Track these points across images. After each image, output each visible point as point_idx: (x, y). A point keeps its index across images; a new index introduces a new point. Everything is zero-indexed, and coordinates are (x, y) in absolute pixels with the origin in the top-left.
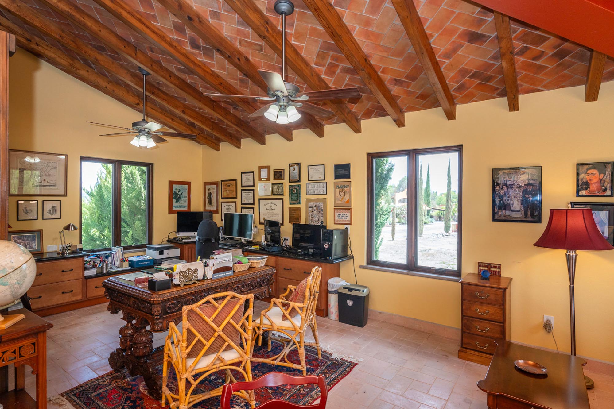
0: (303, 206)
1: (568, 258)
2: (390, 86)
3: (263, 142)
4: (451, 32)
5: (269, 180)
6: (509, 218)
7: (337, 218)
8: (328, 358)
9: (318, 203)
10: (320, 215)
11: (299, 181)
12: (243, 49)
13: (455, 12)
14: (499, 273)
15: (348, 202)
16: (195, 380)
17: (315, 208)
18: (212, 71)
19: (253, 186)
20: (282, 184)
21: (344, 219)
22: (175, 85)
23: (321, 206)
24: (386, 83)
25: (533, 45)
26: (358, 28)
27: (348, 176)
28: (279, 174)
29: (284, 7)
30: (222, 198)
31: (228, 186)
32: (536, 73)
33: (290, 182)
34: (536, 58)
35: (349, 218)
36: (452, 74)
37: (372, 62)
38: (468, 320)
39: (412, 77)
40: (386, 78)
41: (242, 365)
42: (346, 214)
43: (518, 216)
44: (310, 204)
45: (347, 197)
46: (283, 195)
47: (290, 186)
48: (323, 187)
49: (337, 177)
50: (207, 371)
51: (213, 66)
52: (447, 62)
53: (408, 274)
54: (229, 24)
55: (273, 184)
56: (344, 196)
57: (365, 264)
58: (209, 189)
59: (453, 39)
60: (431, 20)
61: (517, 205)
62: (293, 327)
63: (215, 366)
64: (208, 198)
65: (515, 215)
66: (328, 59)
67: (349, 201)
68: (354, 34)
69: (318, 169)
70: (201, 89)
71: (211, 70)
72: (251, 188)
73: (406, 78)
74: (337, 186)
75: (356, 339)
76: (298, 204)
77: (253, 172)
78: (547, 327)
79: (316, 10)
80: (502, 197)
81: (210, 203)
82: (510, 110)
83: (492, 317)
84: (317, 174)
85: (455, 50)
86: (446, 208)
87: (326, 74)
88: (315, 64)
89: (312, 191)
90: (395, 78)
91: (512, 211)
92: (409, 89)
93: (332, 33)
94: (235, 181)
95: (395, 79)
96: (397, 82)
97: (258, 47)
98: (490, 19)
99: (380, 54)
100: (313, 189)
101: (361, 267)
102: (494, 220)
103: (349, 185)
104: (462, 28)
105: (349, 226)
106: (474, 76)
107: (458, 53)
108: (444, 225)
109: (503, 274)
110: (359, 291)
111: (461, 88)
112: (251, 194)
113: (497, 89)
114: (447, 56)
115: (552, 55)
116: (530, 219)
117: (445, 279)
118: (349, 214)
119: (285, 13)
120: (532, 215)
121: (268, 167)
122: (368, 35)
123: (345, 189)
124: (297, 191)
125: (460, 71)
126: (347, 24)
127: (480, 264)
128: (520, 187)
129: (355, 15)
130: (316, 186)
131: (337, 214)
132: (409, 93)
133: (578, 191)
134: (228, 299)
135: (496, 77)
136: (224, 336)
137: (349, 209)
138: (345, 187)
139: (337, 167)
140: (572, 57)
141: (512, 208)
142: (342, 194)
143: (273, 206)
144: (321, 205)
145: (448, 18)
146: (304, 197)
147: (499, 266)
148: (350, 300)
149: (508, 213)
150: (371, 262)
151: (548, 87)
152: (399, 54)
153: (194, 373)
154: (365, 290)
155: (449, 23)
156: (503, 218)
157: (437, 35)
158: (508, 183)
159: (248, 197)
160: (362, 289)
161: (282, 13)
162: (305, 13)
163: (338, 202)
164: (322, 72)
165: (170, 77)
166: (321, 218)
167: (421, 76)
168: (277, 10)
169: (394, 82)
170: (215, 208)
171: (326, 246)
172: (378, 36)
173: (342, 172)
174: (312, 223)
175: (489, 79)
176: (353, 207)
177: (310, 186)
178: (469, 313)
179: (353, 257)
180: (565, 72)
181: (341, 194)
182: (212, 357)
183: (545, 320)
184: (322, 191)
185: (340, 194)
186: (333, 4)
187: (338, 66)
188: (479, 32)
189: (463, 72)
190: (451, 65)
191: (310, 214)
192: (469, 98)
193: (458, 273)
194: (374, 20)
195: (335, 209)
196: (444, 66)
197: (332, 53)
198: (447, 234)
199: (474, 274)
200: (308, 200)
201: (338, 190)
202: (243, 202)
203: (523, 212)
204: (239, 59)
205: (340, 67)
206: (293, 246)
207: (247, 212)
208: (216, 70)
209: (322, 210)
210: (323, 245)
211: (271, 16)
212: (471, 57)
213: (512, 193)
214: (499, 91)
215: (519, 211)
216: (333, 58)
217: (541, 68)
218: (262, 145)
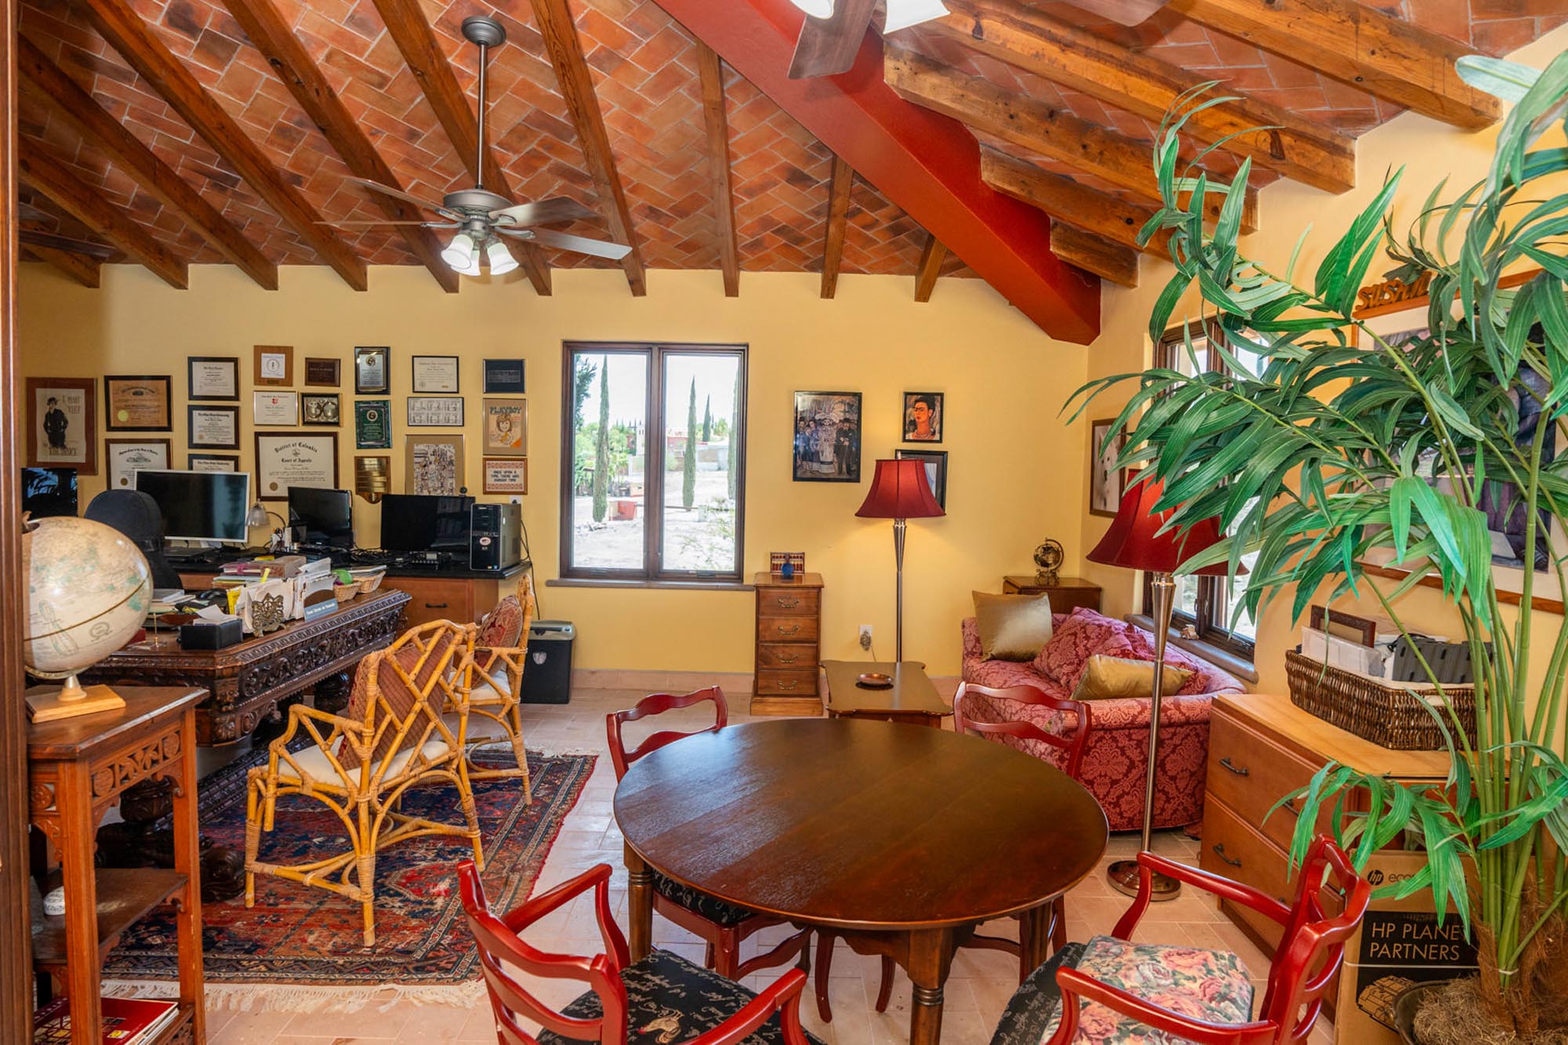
0: (397, 455)
1: (896, 530)
2: (636, 218)
3: (270, 282)
4: (764, 160)
5: (291, 385)
6: (818, 476)
7: (490, 480)
8: (539, 760)
9: (441, 446)
10: (444, 473)
11: (386, 392)
12: (328, 71)
13: (780, 135)
14: (801, 567)
15: (518, 443)
16: (382, 804)
17: (432, 458)
18: (203, 91)
19: (236, 398)
20: (336, 396)
21: (508, 482)
22: (52, 94)
23: (449, 454)
24: (630, 210)
25: (868, 209)
26: (616, 108)
27: (519, 387)
28: (322, 371)
29: (484, 30)
30: (110, 429)
31: (135, 394)
32: (863, 247)
33: (358, 392)
34: (867, 227)
35: (520, 481)
36: (749, 222)
37: (619, 170)
38: (766, 648)
39: (682, 211)
40: (635, 201)
41: (454, 766)
42: (513, 470)
43: (830, 471)
44: (419, 448)
45: (516, 433)
46: (337, 424)
47: (357, 403)
48: (455, 409)
49: (491, 387)
50: (400, 784)
51: (212, 78)
52: (748, 201)
53: (649, 588)
54: (322, 13)
55: (304, 395)
56: (510, 430)
57: (555, 576)
58: (52, 400)
59: (767, 170)
60: (742, 134)
61: (828, 454)
62: (499, 697)
63: (413, 773)
64: (46, 427)
65: (826, 470)
66: (532, 142)
67: (521, 443)
68: (606, 117)
69: (443, 367)
70: (126, 118)
71: (200, 87)
72: (228, 404)
73: (671, 209)
74: (492, 409)
75: (569, 724)
76: (382, 447)
77: (235, 360)
78: (866, 642)
79: (562, 65)
80: (809, 440)
81: (57, 438)
82: (822, 297)
83: (803, 636)
84: (438, 377)
85: (763, 187)
86: (598, 463)
87: (515, 167)
88: (498, 144)
89: (424, 417)
90: (649, 204)
91: (822, 463)
92: (670, 230)
93: (577, 110)
94: (164, 382)
95: (650, 208)
96: (652, 213)
97: (376, 79)
98: (824, 159)
99: (640, 159)
100: (426, 411)
101: (550, 584)
102: (796, 478)
103: (520, 406)
104: (785, 160)
105: (520, 499)
106: (780, 231)
107: (768, 192)
108: (592, 504)
109: (807, 569)
110: (559, 630)
111: (755, 246)
112: (228, 419)
113: (807, 258)
114: (750, 192)
115: (887, 228)
116: (845, 476)
117: (717, 589)
118: (520, 471)
119: (486, 44)
120: (849, 471)
121: (288, 351)
122: (630, 125)
123: (512, 415)
124: (380, 415)
125: (762, 219)
126: (599, 96)
127: (773, 557)
128: (834, 424)
129: (621, 87)
130: (435, 405)
131: (490, 472)
132: (666, 237)
133: (905, 432)
134: (440, 632)
135: (809, 240)
136: (429, 711)
137: (523, 460)
138: (512, 411)
139: (492, 366)
140: (908, 236)
141: (822, 459)
142: (505, 426)
143: (305, 453)
144: (450, 451)
145: (769, 139)
146: (399, 430)
147: (802, 556)
148: (540, 651)
149: (815, 466)
150: (568, 572)
151: (873, 270)
152: (674, 169)
153: (381, 790)
154: (569, 627)
155: (767, 147)
156: (809, 475)
157: (744, 158)
158: (817, 417)
159: (213, 427)
160: (564, 628)
161: (479, 43)
162: (522, 54)
163: (492, 444)
164: (507, 161)
165: (39, 67)
166: (450, 481)
167: (698, 212)
168: (466, 30)
169: (647, 211)
170: (81, 458)
171: (485, 541)
172: (646, 131)
173: (505, 378)
174: (425, 493)
175: (800, 240)
176: (529, 456)
177: (418, 405)
178: (767, 636)
179: (530, 564)
180: (897, 253)
181: (501, 425)
182: (408, 756)
183: (862, 633)
184: (452, 418)
185: (498, 426)
186: (586, 57)
187: (549, 159)
188: (805, 172)
189: (766, 223)
190: (751, 206)
191: (418, 471)
192: (763, 264)
193: (738, 576)
194: (651, 105)
195: (485, 460)
196: (741, 205)
197: (545, 134)
198: (601, 525)
199: (765, 574)
200: (412, 439)
201: (493, 418)
202: (196, 441)
203: (836, 465)
204: (317, 92)
205: (552, 161)
206: (382, 547)
207: (212, 469)
208: (215, 91)
209: (451, 463)
210: (476, 539)
211: (442, 36)
212: (785, 203)
213: (822, 435)
214: (808, 262)
215: (831, 463)
216: (542, 144)
217: (871, 241)
218: (266, 288)
